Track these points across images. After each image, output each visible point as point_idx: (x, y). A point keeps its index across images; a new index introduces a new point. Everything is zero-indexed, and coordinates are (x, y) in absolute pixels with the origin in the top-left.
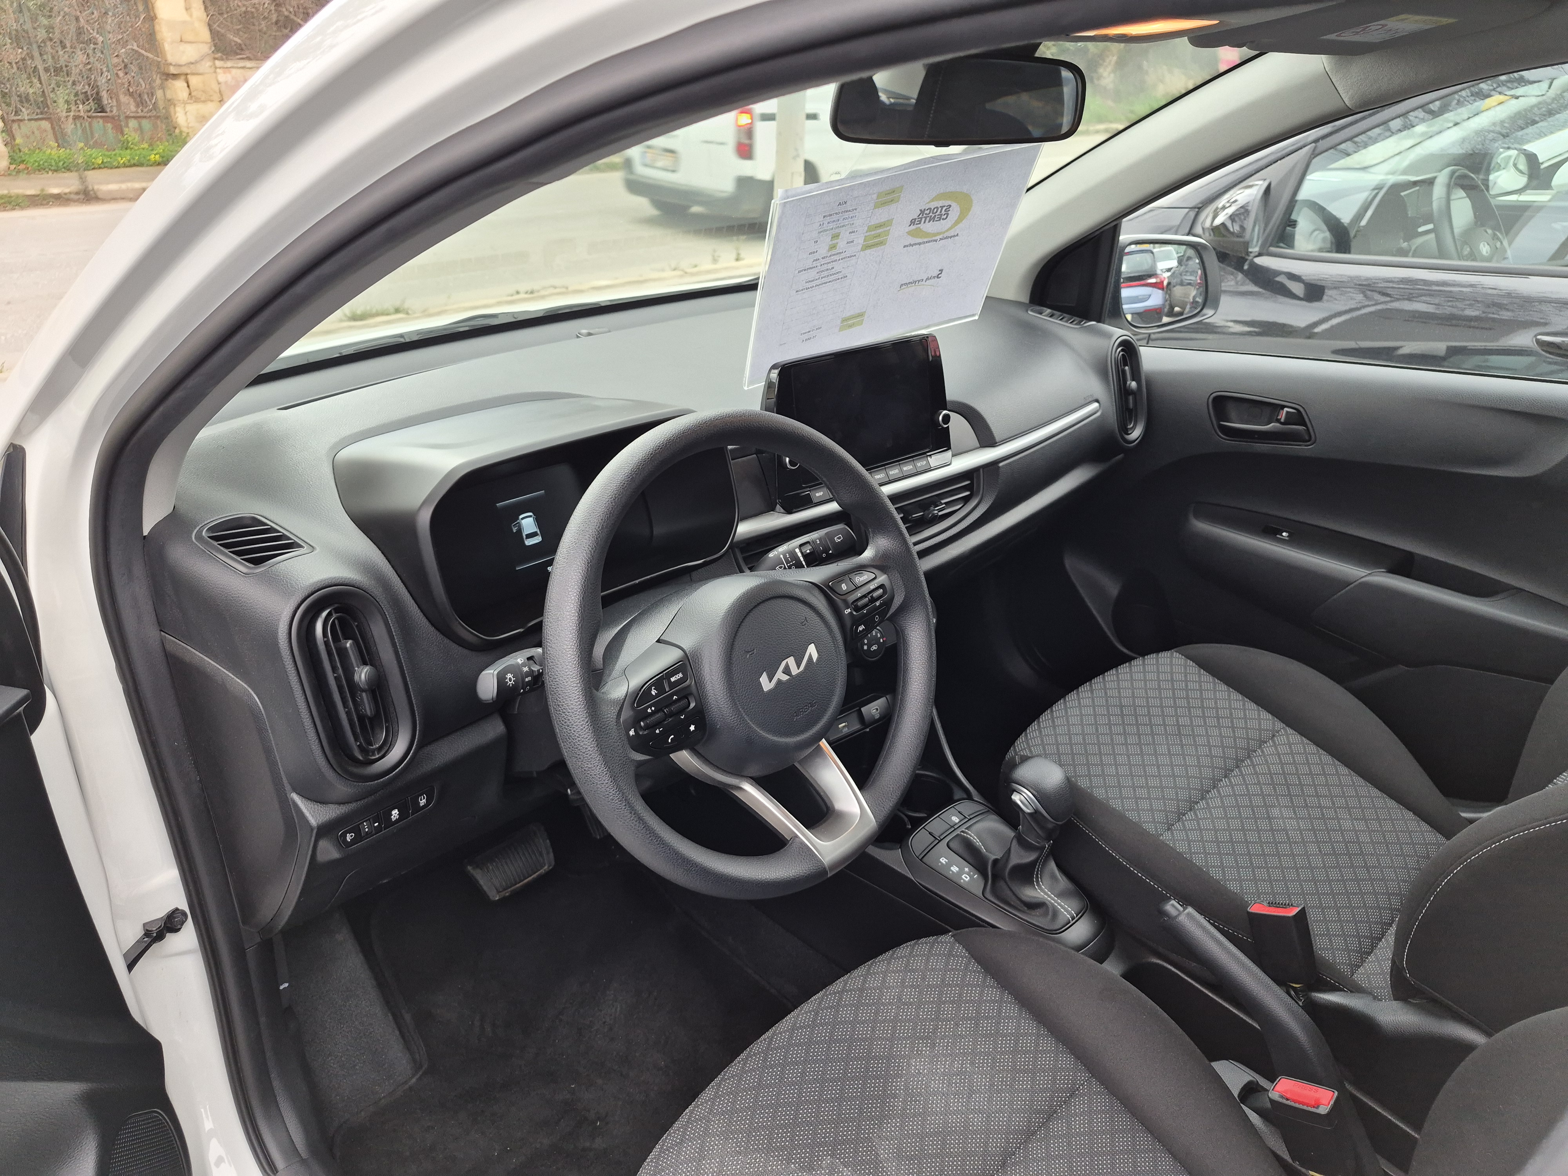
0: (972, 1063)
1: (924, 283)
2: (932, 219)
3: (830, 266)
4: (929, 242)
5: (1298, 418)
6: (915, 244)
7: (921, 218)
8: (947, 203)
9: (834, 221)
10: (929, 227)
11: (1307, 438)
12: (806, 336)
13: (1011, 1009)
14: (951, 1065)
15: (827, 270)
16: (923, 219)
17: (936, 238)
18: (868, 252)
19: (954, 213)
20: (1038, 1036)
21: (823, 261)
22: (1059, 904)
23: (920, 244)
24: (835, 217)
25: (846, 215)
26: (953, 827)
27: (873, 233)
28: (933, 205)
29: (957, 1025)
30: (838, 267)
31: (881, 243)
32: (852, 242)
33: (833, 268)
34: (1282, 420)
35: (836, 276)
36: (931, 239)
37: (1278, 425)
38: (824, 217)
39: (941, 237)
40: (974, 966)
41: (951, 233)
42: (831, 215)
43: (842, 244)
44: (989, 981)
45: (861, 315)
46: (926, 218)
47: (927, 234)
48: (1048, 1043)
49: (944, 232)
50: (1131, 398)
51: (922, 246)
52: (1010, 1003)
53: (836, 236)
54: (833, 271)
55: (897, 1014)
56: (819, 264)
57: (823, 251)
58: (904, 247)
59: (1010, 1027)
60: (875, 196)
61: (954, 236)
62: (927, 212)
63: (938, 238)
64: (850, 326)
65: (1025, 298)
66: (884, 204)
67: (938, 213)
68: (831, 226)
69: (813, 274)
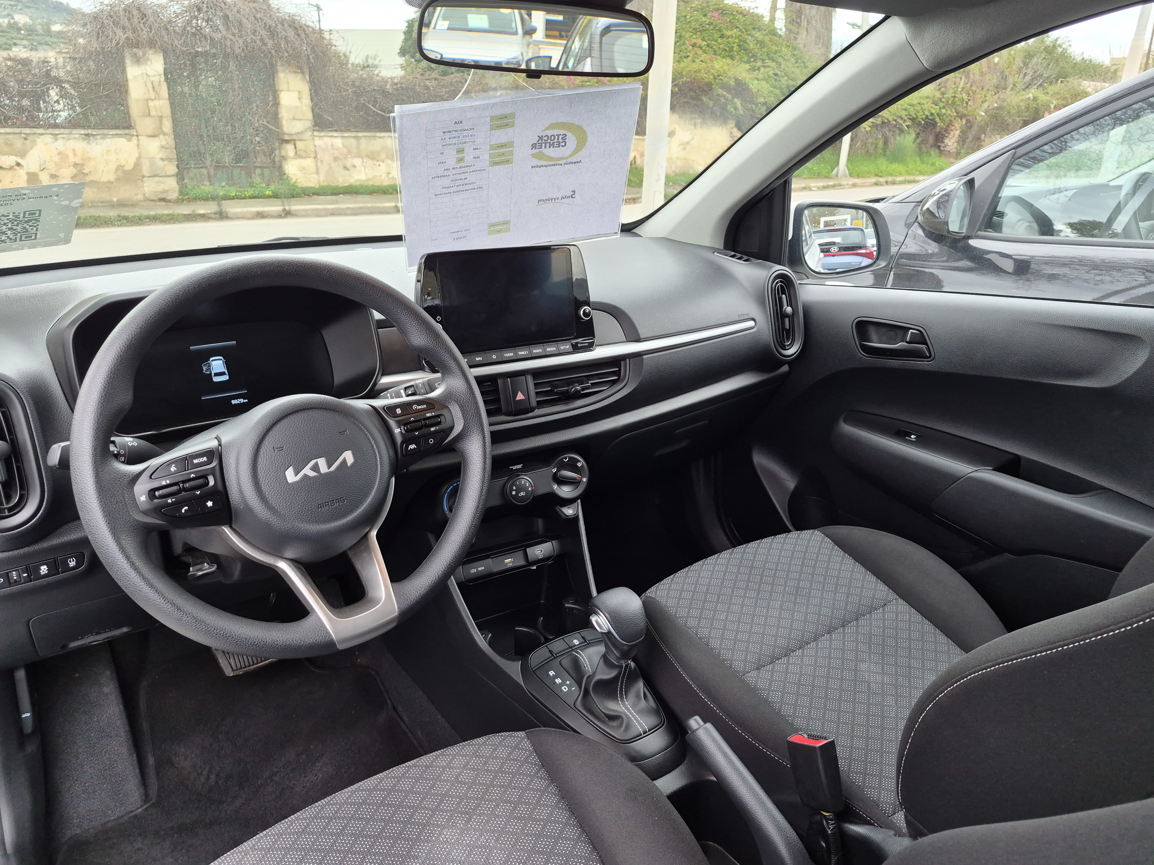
0: (497, 840)
1: (560, 200)
2: (552, 145)
3: (463, 176)
4: (555, 165)
5: (921, 338)
6: (542, 166)
7: (541, 144)
8: (562, 132)
9: (454, 137)
10: (549, 151)
11: (928, 355)
12: (456, 235)
13: (551, 798)
14: (477, 839)
15: (461, 179)
16: (544, 145)
17: (560, 162)
18: (496, 168)
19: (572, 141)
20: (566, 824)
21: (454, 172)
22: (635, 719)
23: (546, 166)
24: (454, 134)
25: (465, 133)
26: (571, 647)
27: (496, 151)
28: (550, 133)
29: (497, 806)
30: (471, 178)
31: (507, 162)
32: (479, 157)
33: (466, 178)
34: (908, 340)
35: (472, 186)
36: (556, 163)
37: (905, 344)
38: (444, 132)
39: (565, 161)
40: (534, 758)
41: (574, 159)
42: (450, 132)
43: (469, 158)
44: (542, 773)
45: (507, 223)
46: (546, 144)
47: (550, 158)
48: (572, 832)
49: (567, 158)
50: (787, 320)
51: (549, 168)
52: (552, 793)
53: (460, 151)
54: (466, 181)
55: (448, 790)
56: (450, 174)
57: (451, 162)
58: (532, 167)
59: (544, 813)
60: (488, 119)
61: (578, 162)
62: (546, 138)
63: (563, 162)
64: (499, 232)
65: (720, 245)
66: (499, 127)
67: (556, 140)
68: (453, 141)
69: (447, 181)
